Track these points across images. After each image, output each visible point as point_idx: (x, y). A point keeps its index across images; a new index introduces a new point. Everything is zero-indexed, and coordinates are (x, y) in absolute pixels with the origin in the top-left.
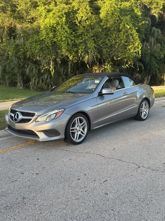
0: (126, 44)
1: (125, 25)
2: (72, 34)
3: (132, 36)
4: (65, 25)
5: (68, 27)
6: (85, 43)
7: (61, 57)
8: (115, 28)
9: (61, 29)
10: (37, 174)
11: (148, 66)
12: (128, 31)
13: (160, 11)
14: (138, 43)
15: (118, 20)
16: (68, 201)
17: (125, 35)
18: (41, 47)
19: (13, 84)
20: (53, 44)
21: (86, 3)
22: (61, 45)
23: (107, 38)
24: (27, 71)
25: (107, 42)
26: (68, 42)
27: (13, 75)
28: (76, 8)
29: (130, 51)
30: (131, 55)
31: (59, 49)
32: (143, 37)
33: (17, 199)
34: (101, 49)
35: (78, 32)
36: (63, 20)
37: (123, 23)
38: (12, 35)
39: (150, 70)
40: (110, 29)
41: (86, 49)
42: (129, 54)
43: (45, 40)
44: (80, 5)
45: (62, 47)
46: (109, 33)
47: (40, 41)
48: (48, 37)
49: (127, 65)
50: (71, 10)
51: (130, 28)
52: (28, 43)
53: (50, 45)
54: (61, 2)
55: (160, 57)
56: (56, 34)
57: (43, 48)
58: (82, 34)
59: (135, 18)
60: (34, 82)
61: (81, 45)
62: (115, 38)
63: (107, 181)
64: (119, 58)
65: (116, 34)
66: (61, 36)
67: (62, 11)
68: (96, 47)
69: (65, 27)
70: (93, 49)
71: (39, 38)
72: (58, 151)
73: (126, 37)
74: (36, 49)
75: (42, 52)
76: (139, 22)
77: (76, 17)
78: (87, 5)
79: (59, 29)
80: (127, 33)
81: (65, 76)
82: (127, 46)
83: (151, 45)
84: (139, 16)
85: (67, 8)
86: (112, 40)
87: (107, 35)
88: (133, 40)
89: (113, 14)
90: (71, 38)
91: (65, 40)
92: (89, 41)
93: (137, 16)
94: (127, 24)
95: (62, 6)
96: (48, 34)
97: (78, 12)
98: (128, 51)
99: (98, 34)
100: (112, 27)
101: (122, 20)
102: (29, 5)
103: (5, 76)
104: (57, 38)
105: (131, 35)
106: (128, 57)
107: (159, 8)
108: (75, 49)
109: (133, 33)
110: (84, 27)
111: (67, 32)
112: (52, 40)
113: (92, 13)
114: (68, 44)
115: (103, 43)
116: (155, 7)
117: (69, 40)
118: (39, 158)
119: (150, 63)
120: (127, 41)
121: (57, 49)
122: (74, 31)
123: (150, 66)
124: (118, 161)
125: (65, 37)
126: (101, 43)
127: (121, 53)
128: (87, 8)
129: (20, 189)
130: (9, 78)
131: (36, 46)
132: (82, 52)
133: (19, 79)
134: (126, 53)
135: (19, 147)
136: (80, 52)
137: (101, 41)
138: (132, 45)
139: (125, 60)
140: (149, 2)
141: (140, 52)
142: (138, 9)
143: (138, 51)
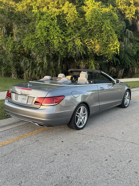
0: (107, 43)
1: (106, 27)
2: (62, 33)
3: (112, 36)
4: (56, 26)
5: (59, 27)
6: (73, 41)
7: (53, 53)
8: (98, 30)
9: (54, 29)
10: (69, 155)
11: (122, 61)
12: (108, 32)
13: (133, 16)
14: (116, 42)
15: (100, 23)
16: (107, 179)
17: (106, 35)
18: (37, 44)
19: (8, 74)
20: (46, 41)
21: (74, 8)
22: (53, 42)
23: (91, 37)
24: (22, 64)
25: (92, 41)
26: (59, 40)
27: (8, 67)
28: (66, 12)
29: (110, 48)
30: (111, 52)
31: (51, 46)
32: (119, 37)
33: (63, 178)
34: (87, 47)
35: (67, 32)
36: (55, 22)
37: (104, 26)
38: (10, 34)
39: (124, 65)
40: (93, 30)
41: (74, 46)
42: (109, 51)
43: (39, 38)
44: (69, 10)
45: (54, 44)
46: (93, 33)
47: (35, 39)
48: (42, 36)
49: (107, 60)
50: (61, 14)
51: (111, 30)
52: (25, 40)
53: (44, 42)
54: (52, 7)
55: (133, 54)
56: (49, 33)
57: (38, 44)
58: (70, 34)
59: (113, 21)
60: (28, 73)
61: (70, 43)
62: (98, 38)
63: (131, 161)
64: (101, 54)
65: (98, 34)
66: (54, 35)
67: (54, 14)
68: (82, 45)
69: (57, 28)
70: (79, 46)
71: (34, 37)
72: (76, 134)
73: (107, 37)
74: (32, 45)
75: (37, 48)
76: (117, 24)
77: (65, 19)
78: (74, 10)
79: (51, 29)
80: (108, 34)
81: (54, 69)
82: (107, 44)
83: (125, 44)
84: (116, 20)
85: (58, 12)
86: (95, 39)
87: (91, 35)
88: (113, 40)
89: (96, 18)
90: (62, 37)
91: (57, 39)
92: (77, 40)
93: (115, 20)
94: (108, 26)
95: (54, 10)
96: (42, 33)
97: (67, 15)
98: (108, 48)
99: (83, 34)
100: (95, 28)
101: (103, 23)
102: (25, 8)
103: (1, 68)
104: (50, 37)
106: (108, 53)
107: (132, 13)
108: (65, 46)
109: (113, 34)
110: (72, 28)
111: (58, 32)
112: (46, 39)
113: (79, 17)
114: (59, 42)
115: (88, 41)
116: (128, 13)
117: (60, 39)
118: (63, 141)
119: (124, 59)
120: (108, 40)
121: (50, 46)
122: (64, 31)
123: (124, 61)
124: (132, 143)
125: (57, 36)
126: (87, 42)
127: (103, 50)
128: (75, 12)
129: (60, 168)
130: (5, 69)
131: (32, 43)
132: (71, 49)
133: (13, 70)
134: (107, 50)
135: (41, 131)
136: (69, 49)
137: (86, 40)
138: (112, 44)
139: (106, 56)
140: (123, 9)
141: (118, 49)
142: (116, 15)
143: (117, 49)
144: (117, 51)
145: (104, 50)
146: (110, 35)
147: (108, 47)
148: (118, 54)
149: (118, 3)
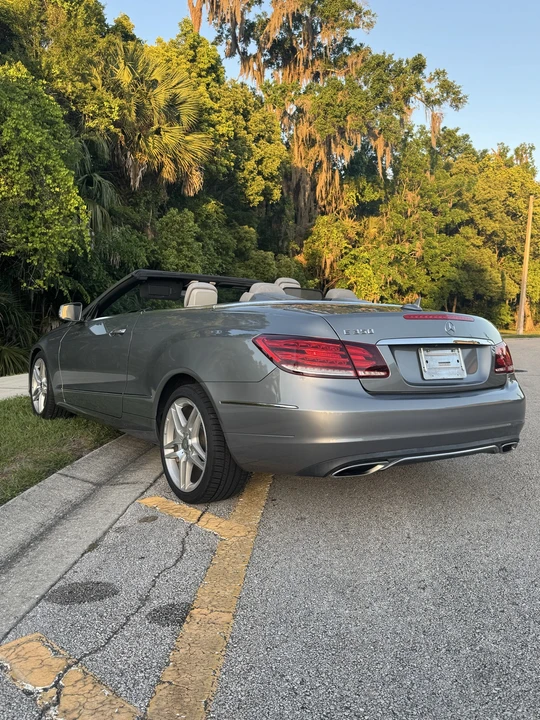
0: (32, 203)
3: (52, 175)
12: (33, 157)
13: (112, 127)
14: (75, 203)
17: (25, 168)
29: (49, 228)
37: (10, 123)
49: (40, 282)
51: (42, 147)
64: (9, 249)
73: (29, 173)
80: (30, 161)
82: (34, 208)
84: (57, 120)
88: (57, 189)
94: (27, 127)
98: (37, 227)
105: (48, 171)
106: (43, 250)
107: (108, 117)
109: (54, 166)
116: (93, 112)
120: (34, 191)
127: (15, 233)
134: (33, 234)
138: (56, 210)
139: (34, 260)
140: (73, 92)
141: (87, 234)
142: (52, 98)
143: (80, 233)
144: (81, 242)
145: (21, 231)
146: (42, 169)
147: (36, 223)
148: (85, 254)
149: (49, 67)
